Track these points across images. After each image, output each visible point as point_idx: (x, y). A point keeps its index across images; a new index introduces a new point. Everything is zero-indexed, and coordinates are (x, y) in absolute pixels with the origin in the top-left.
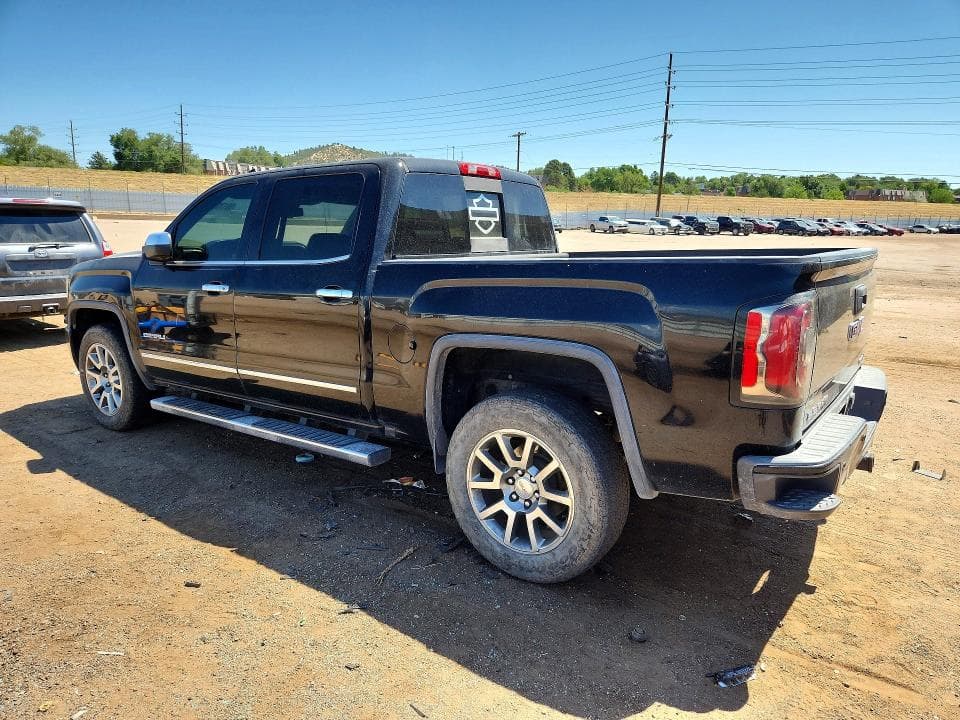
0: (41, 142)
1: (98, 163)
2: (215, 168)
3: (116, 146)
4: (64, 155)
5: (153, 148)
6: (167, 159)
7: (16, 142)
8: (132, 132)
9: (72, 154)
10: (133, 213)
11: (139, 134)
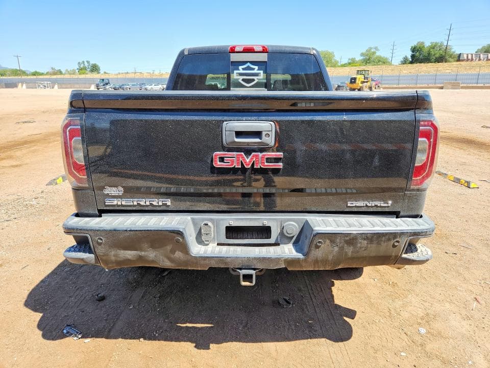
0: (378, 54)
1: (405, 62)
2: (466, 58)
3: (413, 52)
4: (386, 59)
5: (431, 50)
6: (437, 56)
7: (367, 55)
8: (423, 43)
9: (390, 58)
10: (400, 86)
11: (426, 44)
